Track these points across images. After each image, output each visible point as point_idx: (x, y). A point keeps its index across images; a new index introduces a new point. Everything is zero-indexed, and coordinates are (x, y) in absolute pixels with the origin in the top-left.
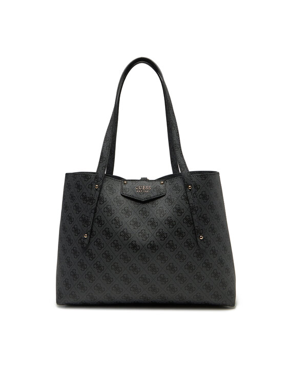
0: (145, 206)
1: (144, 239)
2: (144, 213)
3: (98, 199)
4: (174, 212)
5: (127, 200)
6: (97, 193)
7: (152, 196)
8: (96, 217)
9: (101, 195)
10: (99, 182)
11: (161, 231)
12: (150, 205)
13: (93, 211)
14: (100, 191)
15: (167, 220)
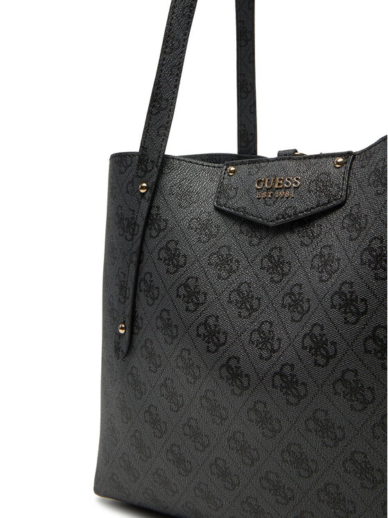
0: (280, 241)
1: (265, 354)
2: (277, 265)
3: (146, 225)
4: (363, 263)
5: (231, 223)
6: (145, 205)
7: (300, 207)
8: (141, 276)
9: (154, 211)
10: (148, 175)
11: (317, 331)
12: (294, 238)
13: (135, 259)
14: (152, 199)
15: (340, 293)
